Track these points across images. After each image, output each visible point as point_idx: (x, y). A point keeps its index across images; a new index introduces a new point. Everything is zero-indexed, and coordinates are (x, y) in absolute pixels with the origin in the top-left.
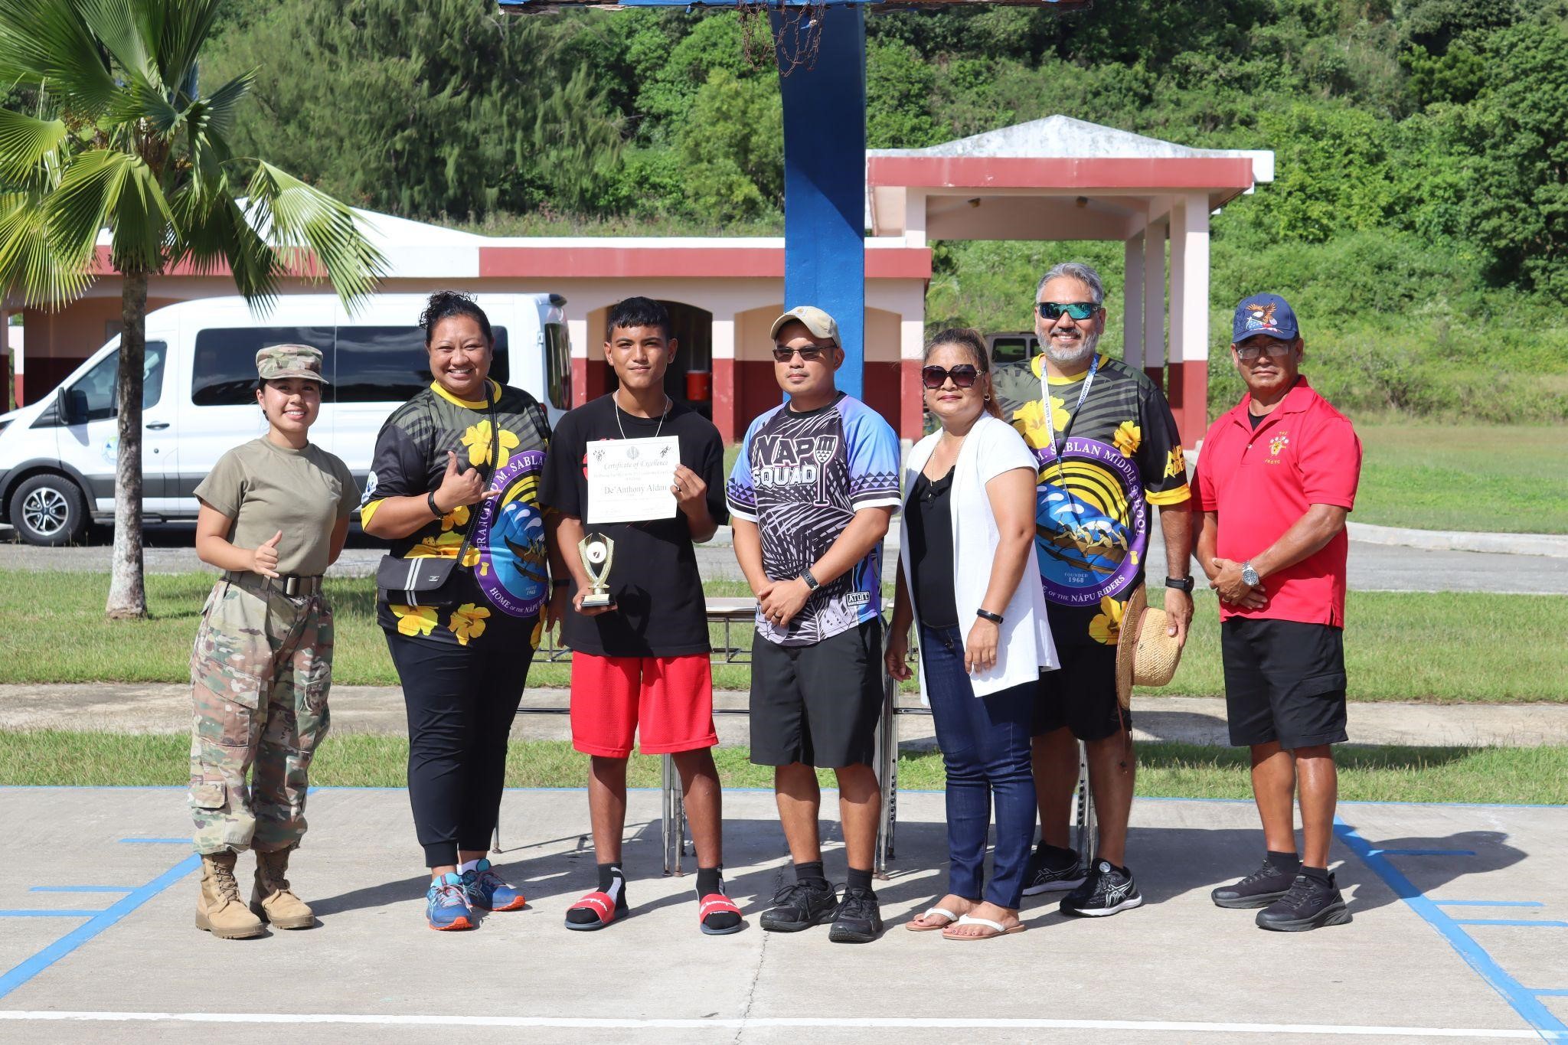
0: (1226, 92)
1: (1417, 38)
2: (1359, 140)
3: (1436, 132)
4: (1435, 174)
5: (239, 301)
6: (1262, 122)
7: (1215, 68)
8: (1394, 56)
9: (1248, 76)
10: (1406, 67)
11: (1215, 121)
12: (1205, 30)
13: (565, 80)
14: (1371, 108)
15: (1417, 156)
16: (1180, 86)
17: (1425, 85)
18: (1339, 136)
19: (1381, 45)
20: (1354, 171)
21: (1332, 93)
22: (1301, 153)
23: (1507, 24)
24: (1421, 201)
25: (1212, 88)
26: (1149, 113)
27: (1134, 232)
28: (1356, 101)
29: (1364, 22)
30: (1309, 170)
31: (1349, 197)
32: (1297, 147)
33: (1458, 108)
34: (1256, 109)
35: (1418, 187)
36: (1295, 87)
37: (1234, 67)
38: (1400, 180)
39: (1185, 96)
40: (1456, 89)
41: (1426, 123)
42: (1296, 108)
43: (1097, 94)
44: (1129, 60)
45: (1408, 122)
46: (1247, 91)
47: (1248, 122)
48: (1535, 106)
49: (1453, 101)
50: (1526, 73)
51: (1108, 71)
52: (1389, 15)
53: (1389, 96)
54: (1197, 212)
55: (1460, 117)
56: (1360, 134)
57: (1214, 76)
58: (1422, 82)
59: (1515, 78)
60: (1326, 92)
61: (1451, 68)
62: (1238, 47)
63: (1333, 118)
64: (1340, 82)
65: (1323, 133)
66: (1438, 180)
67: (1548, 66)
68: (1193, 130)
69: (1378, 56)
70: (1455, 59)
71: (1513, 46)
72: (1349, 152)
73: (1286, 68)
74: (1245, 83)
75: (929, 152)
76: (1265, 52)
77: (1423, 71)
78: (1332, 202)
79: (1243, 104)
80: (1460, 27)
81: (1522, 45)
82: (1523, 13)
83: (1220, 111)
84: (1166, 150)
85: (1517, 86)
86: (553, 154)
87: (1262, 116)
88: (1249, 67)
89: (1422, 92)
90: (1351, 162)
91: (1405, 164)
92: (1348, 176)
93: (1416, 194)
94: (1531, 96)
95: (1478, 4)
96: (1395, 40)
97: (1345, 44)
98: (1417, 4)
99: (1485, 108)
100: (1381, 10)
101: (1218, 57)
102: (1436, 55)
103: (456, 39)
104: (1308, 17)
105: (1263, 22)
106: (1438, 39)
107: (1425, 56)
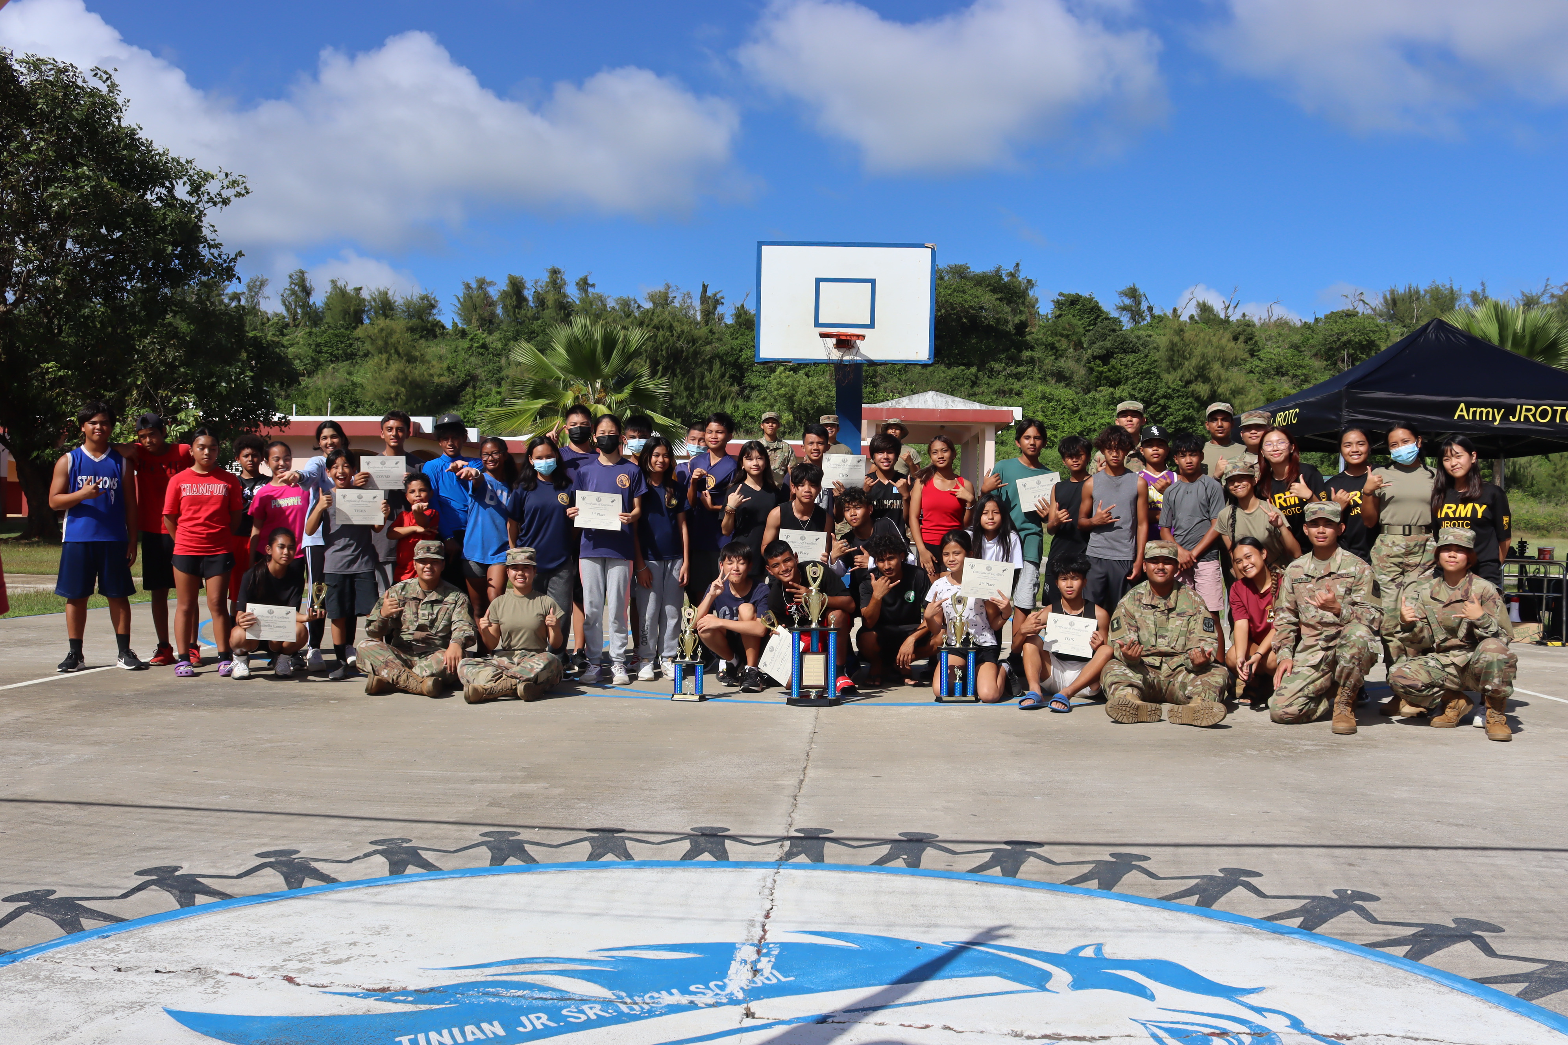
0: (1010, 380)
1: (1095, 358)
2: (1068, 403)
3: (1102, 400)
4: (1101, 418)
6: (1025, 394)
7: (1005, 369)
8: (1085, 366)
9: (1019, 373)
10: (1091, 370)
11: (1004, 392)
12: (1003, 351)
13: (710, 370)
14: (1073, 388)
15: (1094, 410)
16: (989, 377)
17: (1098, 378)
18: (1059, 401)
19: (1078, 361)
20: (1066, 416)
21: (1056, 381)
22: (1042, 408)
23: (1134, 352)
24: (1095, 430)
25: (1003, 378)
26: (976, 389)
27: (965, 440)
28: (1067, 385)
29: (1071, 350)
30: (1045, 416)
31: (1063, 428)
32: (1040, 405)
33: (1111, 389)
34: (1022, 388)
35: (1094, 424)
36: (1040, 378)
37: (1012, 369)
38: (1086, 420)
39: (992, 382)
40: (1112, 381)
41: (1097, 395)
42: (1040, 388)
43: (952, 380)
44: (968, 365)
45: (1090, 395)
46: (1019, 380)
47: (1019, 394)
48: (1141, 389)
49: (1110, 386)
50: (1138, 374)
51: (956, 370)
52: (1083, 348)
53: (1082, 383)
54: (990, 433)
55: (1112, 393)
56: (1068, 400)
57: (1004, 373)
58: (1097, 377)
59: (1135, 377)
60: (1054, 381)
61: (1110, 371)
62: (1015, 360)
63: (1057, 393)
64: (1061, 377)
65: (1052, 399)
66: (1102, 421)
67: (1148, 372)
68: (994, 397)
69: (1076, 365)
70: (1113, 367)
71: (1133, 363)
72: (1063, 408)
73: (1036, 370)
74: (1018, 377)
75: (877, 405)
76: (1028, 363)
77: (1098, 371)
78: (1056, 430)
79: (1017, 386)
80: (1113, 353)
81: (1137, 363)
82: (1141, 348)
83: (1006, 388)
84: (977, 406)
85: (1136, 380)
86: (706, 403)
87: (1025, 391)
88: (1020, 369)
89: (1096, 382)
90: (1064, 412)
91: (1088, 414)
92: (1063, 418)
93: (1092, 427)
94: (1140, 385)
95: (1122, 343)
96: (1085, 358)
97: (1063, 360)
98: (1094, 343)
99: (1123, 390)
100: (1079, 345)
101: (1007, 365)
102: (1104, 365)
103: (664, 353)
104: (1052, 347)
105: (1027, 349)
106: (1106, 357)
107: (1099, 366)
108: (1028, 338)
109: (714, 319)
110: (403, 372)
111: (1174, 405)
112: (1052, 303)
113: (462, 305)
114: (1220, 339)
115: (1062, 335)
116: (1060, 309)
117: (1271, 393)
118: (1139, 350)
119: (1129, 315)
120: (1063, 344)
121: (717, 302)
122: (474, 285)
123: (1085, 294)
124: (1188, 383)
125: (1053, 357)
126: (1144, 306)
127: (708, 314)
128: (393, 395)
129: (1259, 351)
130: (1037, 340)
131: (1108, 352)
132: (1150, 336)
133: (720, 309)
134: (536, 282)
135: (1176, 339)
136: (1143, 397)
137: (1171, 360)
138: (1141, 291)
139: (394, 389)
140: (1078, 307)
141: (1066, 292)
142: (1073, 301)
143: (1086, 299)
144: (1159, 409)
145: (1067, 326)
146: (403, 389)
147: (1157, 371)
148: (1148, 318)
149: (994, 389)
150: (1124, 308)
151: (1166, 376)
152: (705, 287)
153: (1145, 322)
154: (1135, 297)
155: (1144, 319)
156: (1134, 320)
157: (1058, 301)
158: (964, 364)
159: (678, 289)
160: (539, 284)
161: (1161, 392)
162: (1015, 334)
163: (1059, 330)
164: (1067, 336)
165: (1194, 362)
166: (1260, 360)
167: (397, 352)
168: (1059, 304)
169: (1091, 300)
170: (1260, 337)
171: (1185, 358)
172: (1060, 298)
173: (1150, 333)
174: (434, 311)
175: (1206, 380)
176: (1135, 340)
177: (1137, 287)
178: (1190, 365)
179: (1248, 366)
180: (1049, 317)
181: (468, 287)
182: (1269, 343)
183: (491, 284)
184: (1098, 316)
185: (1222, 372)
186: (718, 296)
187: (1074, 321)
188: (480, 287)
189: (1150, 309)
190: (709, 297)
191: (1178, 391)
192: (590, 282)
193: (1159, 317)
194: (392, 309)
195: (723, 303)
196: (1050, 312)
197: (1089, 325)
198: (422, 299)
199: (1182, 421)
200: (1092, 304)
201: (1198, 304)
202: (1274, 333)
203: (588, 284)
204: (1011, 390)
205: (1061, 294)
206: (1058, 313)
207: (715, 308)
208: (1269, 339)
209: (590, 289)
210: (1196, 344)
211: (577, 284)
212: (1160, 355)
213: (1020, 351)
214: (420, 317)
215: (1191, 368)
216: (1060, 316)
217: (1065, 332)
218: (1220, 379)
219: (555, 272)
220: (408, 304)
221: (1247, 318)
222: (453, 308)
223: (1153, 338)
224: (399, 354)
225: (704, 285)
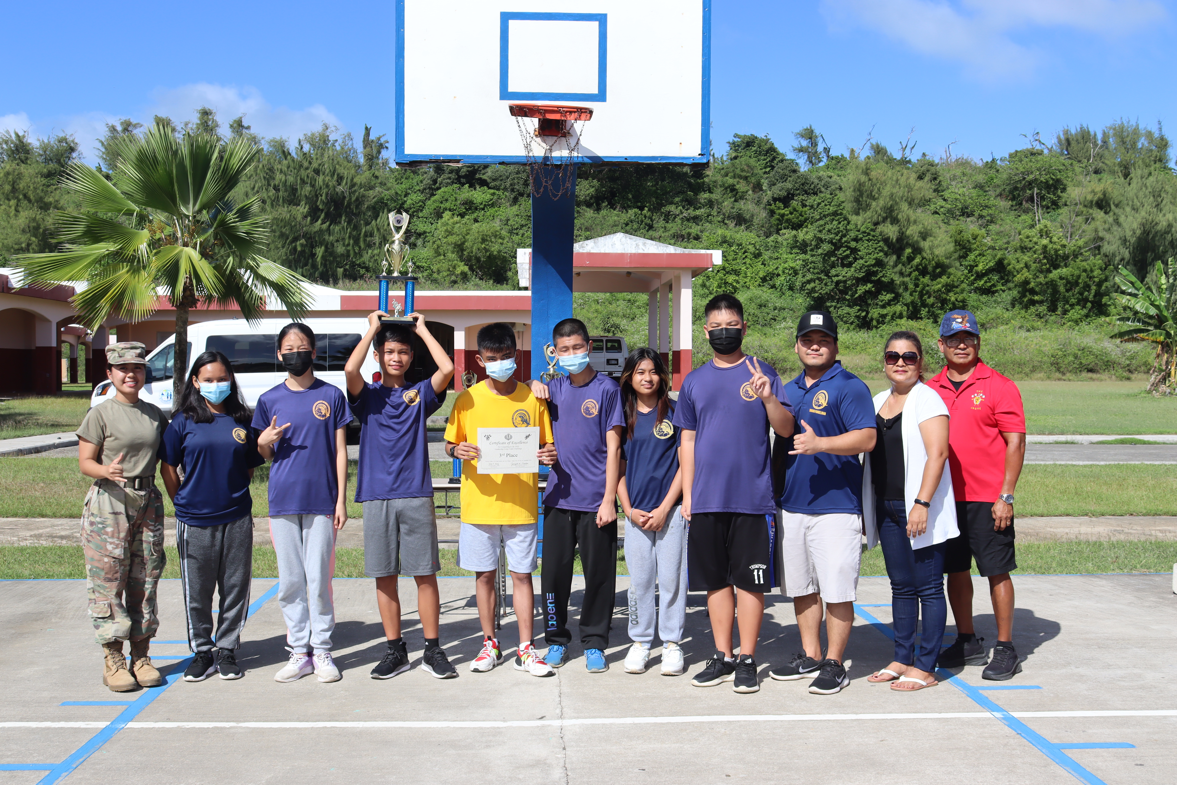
0: (687, 224)
1: (775, 200)
2: (750, 247)
3: (785, 243)
4: (786, 262)
5: (244, 321)
7: (682, 213)
8: (765, 208)
9: (697, 217)
10: (772, 213)
11: (683, 237)
12: (677, 194)
14: (754, 231)
15: (776, 254)
16: (665, 221)
17: (780, 221)
18: (741, 245)
19: (758, 203)
20: (748, 261)
21: (736, 225)
23: (815, 194)
24: (778, 275)
25: (680, 222)
27: (653, 288)
28: (747, 228)
29: (750, 192)
30: (727, 260)
31: (746, 274)
33: (794, 232)
34: (702, 232)
35: (777, 268)
36: (719, 221)
37: (692, 212)
38: (769, 265)
39: (669, 225)
40: (794, 223)
41: (780, 239)
42: (720, 232)
43: (627, 225)
44: (642, 208)
45: (772, 238)
46: (697, 224)
47: (697, 238)
48: (829, 231)
49: (792, 229)
50: (825, 216)
52: (761, 190)
53: (763, 226)
54: (686, 280)
55: (795, 236)
56: (750, 244)
57: (681, 216)
58: (778, 219)
59: (821, 219)
60: (733, 224)
61: (791, 213)
62: (693, 203)
63: (738, 236)
64: (740, 220)
65: (733, 243)
66: (786, 265)
67: (835, 214)
69: (757, 208)
70: (795, 210)
71: (819, 204)
72: (745, 252)
73: (715, 213)
74: (696, 219)
76: (705, 205)
77: (779, 214)
79: (695, 229)
80: (793, 195)
81: (823, 204)
82: (823, 189)
83: (684, 233)
84: (670, 249)
85: (821, 222)
86: (370, 251)
87: (704, 236)
88: (698, 212)
89: (778, 225)
90: (746, 257)
91: (771, 258)
92: (745, 263)
93: (775, 272)
94: (828, 227)
95: (803, 184)
96: (765, 201)
97: (742, 202)
98: (774, 184)
99: (807, 232)
100: (758, 187)
101: (683, 207)
102: (785, 207)
103: (324, 197)
104: (732, 189)
105: (705, 191)
106: (786, 200)
107: (779, 208)
108: (706, 179)
109: (378, 164)
110: (34, 220)
111: (863, 248)
112: (728, 145)
113: (106, 149)
114: (908, 178)
115: (740, 177)
116: (736, 151)
117: (959, 234)
118: (821, 192)
119: (806, 157)
120: (742, 186)
121: (381, 147)
122: (119, 128)
123: (761, 135)
124: (876, 224)
125: (733, 199)
126: (820, 148)
127: (371, 159)
128: (23, 245)
129: (943, 191)
130: (715, 182)
131: (788, 194)
132: (831, 177)
133: (384, 154)
134: (186, 124)
135: (863, 178)
136: (832, 239)
137: (857, 201)
138: (817, 132)
139: (24, 238)
140: (754, 149)
141: (742, 133)
142: (749, 143)
143: (762, 140)
144: (848, 252)
145: (746, 168)
146: (33, 239)
147: (844, 212)
148: (825, 159)
149: (671, 232)
150: (801, 150)
151: (853, 218)
152: (368, 130)
153: (821, 164)
154: (811, 138)
155: (820, 161)
156: (811, 162)
157: (734, 143)
158: (638, 207)
159: (337, 129)
160: (190, 126)
161: (852, 234)
162: (693, 176)
163: (738, 171)
164: (746, 178)
165: (881, 202)
166: (945, 200)
167: (25, 196)
168: (734, 146)
169: (767, 141)
170: (945, 177)
171: (874, 199)
172: (736, 140)
173: (830, 174)
174: (74, 155)
175: (895, 221)
176: (816, 181)
177: (813, 128)
178: (877, 206)
179: (933, 207)
180: (725, 158)
181: (113, 129)
182: (954, 183)
183: (136, 126)
184: (774, 158)
185: (910, 212)
186: (382, 140)
187: (752, 162)
188: (126, 130)
189: (827, 150)
190: (372, 141)
191: (869, 234)
192: (245, 123)
193: (837, 158)
194: (27, 152)
195: (387, 148)
196: (725, 154)
197: (765, 168)
198: (60, 141)
199: (874, 266)
200: (768, 146)
201: (872, 147)
202: (958, 172)
203: (243, 127)
204: (689, 234)
205: (736, 136)
206: (734, 155)
207: (379, 152)
208: (954, 178)
209: (244, 131)
210: (884, 183)
211: (231, 126)
212: (846, 196)
213: (696, 194)
214: (59, 162)
215: (878, 209)
216: (736, 158)
217: (744, 174)
218: (908, 220)
219: (206, 113)
220: (45, 148)
221: (927, 158)
222: (97, 152)
223: (833, 179)
224: (30, 201)
225: (366, 128)
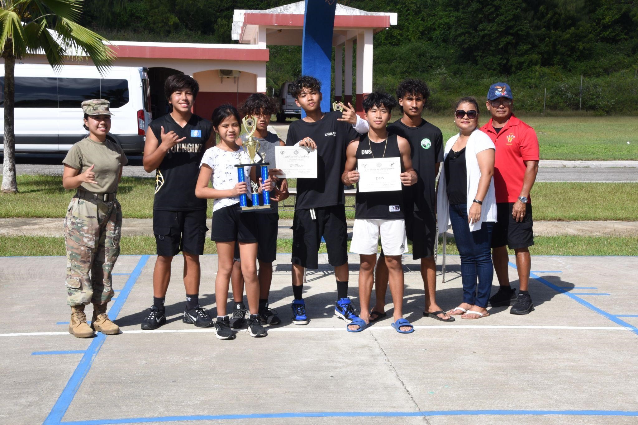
4: (440, 19)
15: (434, 12)
18: (405, 4)
24: (435, 29)
31: (408, 28)
35: (434, 24)
38: (427, 21)
54: (368, 37)
56: (412, 3)
66: (441, 21)
72: (408, 10)
90: (409, 14)
91: (429, 15)
92: (407, 19)
93: (433, 27)
144: (493, 9)
